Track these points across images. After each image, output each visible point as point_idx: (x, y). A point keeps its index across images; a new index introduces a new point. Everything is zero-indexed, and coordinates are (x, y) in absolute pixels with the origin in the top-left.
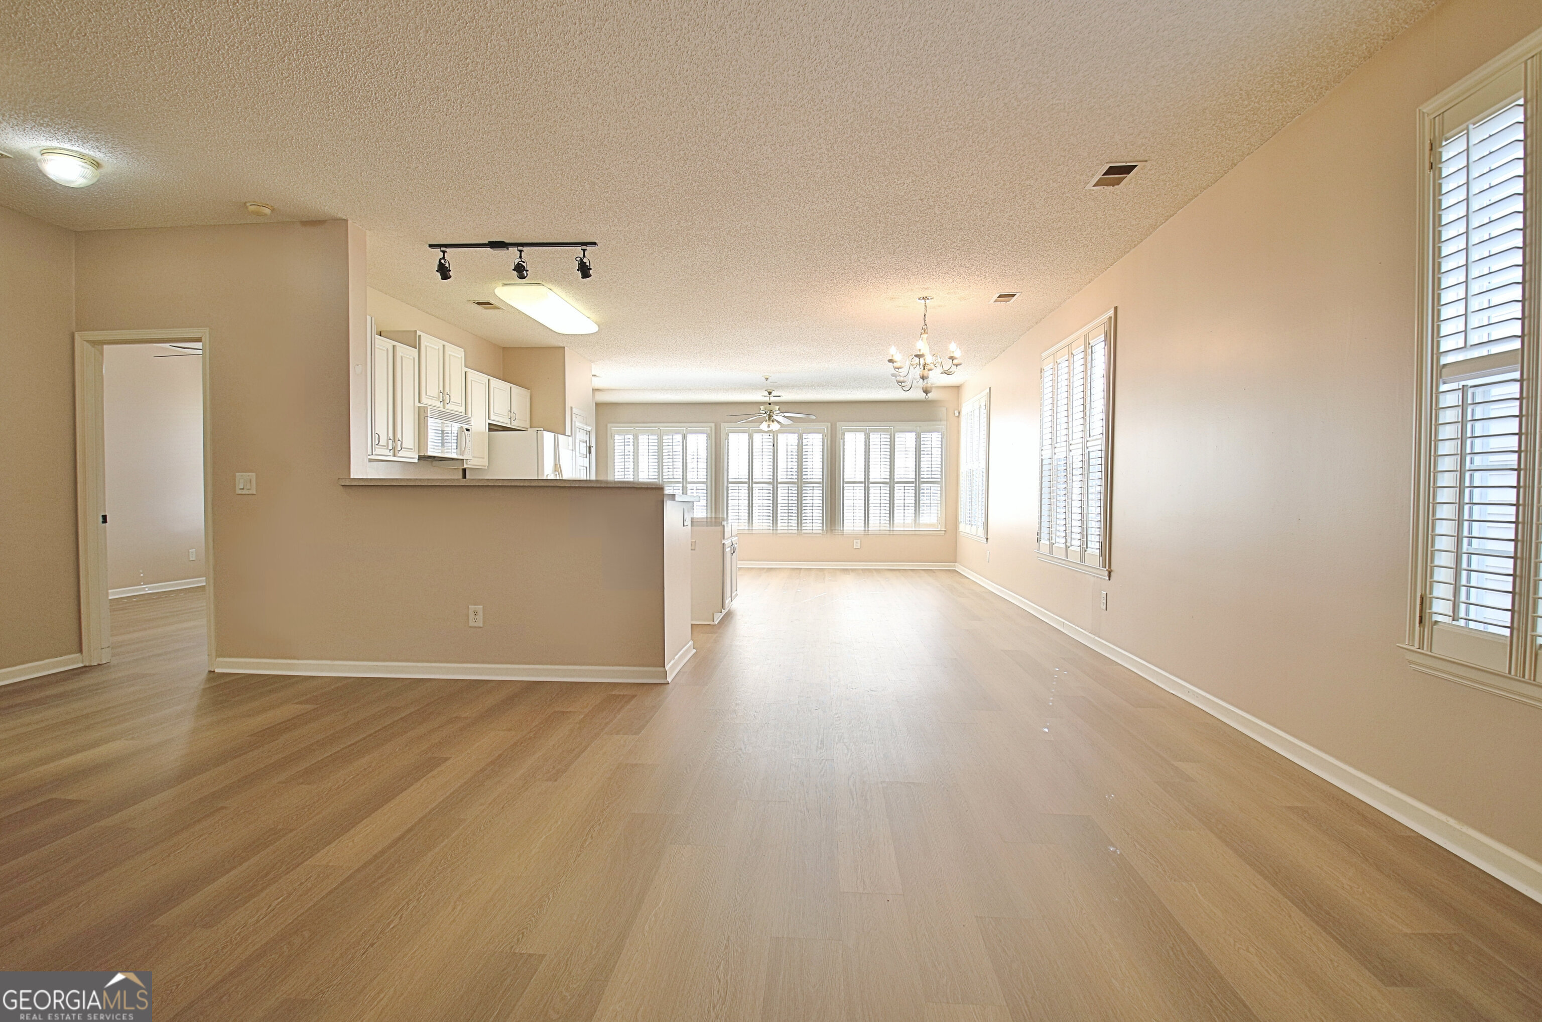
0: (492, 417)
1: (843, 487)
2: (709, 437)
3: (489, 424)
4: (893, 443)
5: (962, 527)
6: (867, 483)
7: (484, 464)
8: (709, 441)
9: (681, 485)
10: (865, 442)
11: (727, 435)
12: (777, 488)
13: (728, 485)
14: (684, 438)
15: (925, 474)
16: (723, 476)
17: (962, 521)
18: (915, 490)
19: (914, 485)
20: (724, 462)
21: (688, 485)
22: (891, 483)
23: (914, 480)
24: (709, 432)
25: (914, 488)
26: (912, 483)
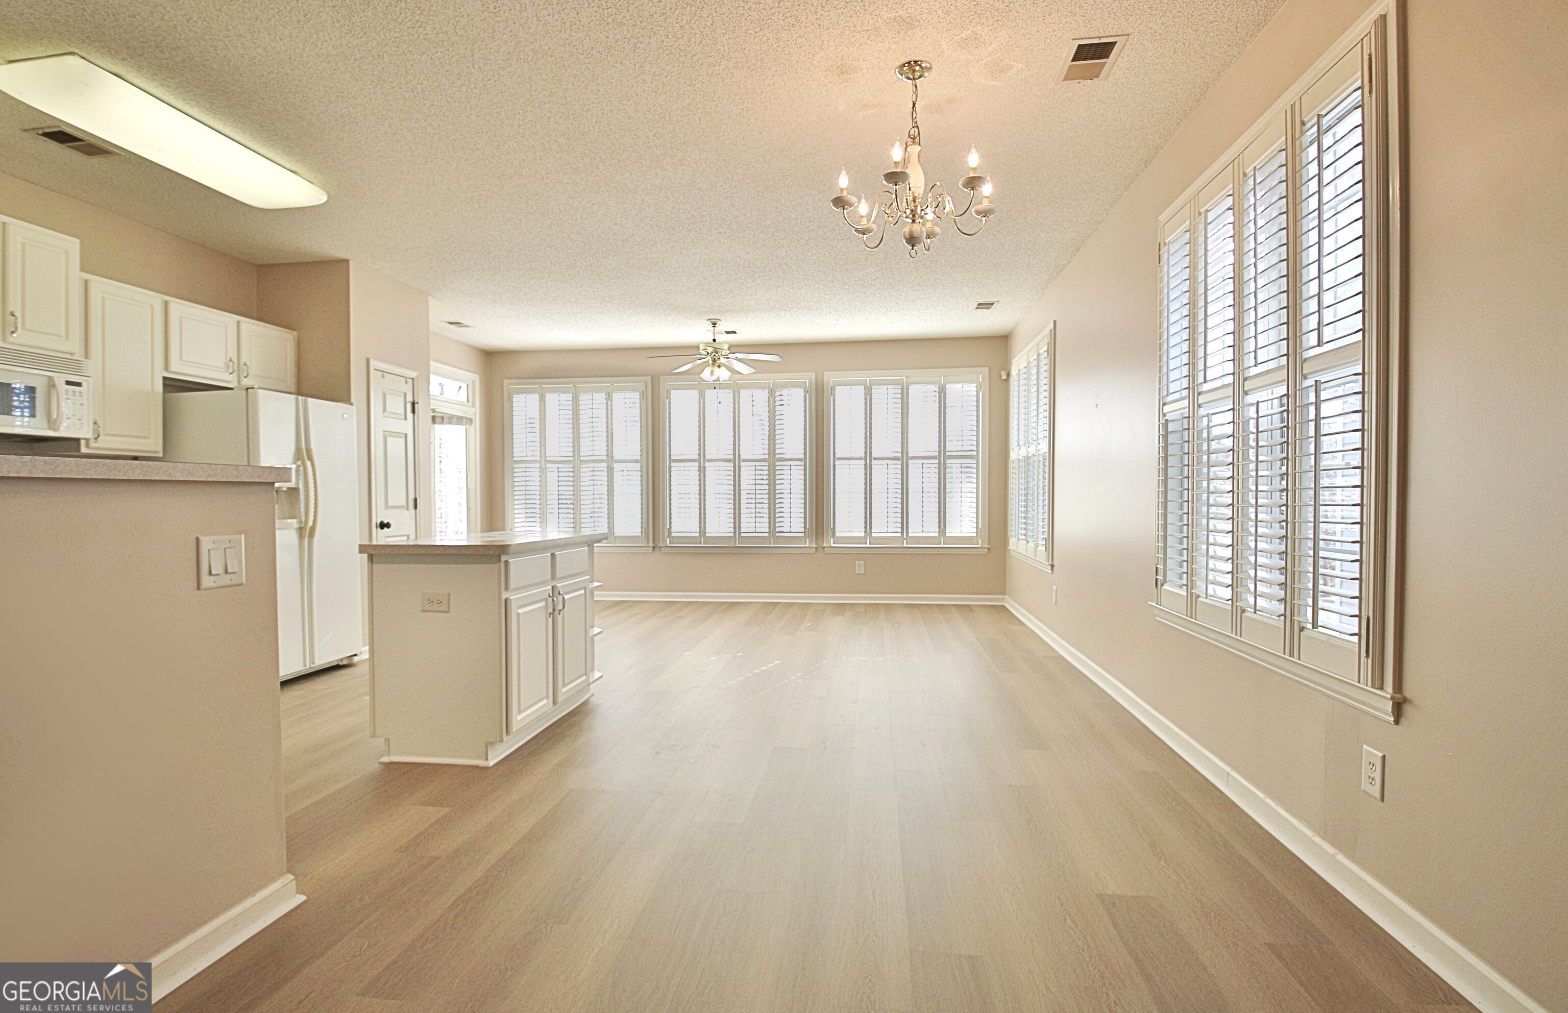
0: (173, 368)
1: (834, 466)
2: (643, 396)
3: (165, 378)
4: (905, 400)
5: (1013, 544)
6: (868, 459)
7: (153, 449)
8: (644, 402)
9: (605, 465)
10: (866, 399)
11: (668, 392)
12: (740, 467)
13: (670, 464)
14: (609, 397)
15: (952, 446)
16: (664, 451)
17: (1013, 534)
18: (939, 469)
19: (937, 461)
20: (664, 432)
21: (615, 465)
22: (904, 459)
23: (937, 454)
24: (644, 388)
25: (937, 466)
26: (934, 458)
